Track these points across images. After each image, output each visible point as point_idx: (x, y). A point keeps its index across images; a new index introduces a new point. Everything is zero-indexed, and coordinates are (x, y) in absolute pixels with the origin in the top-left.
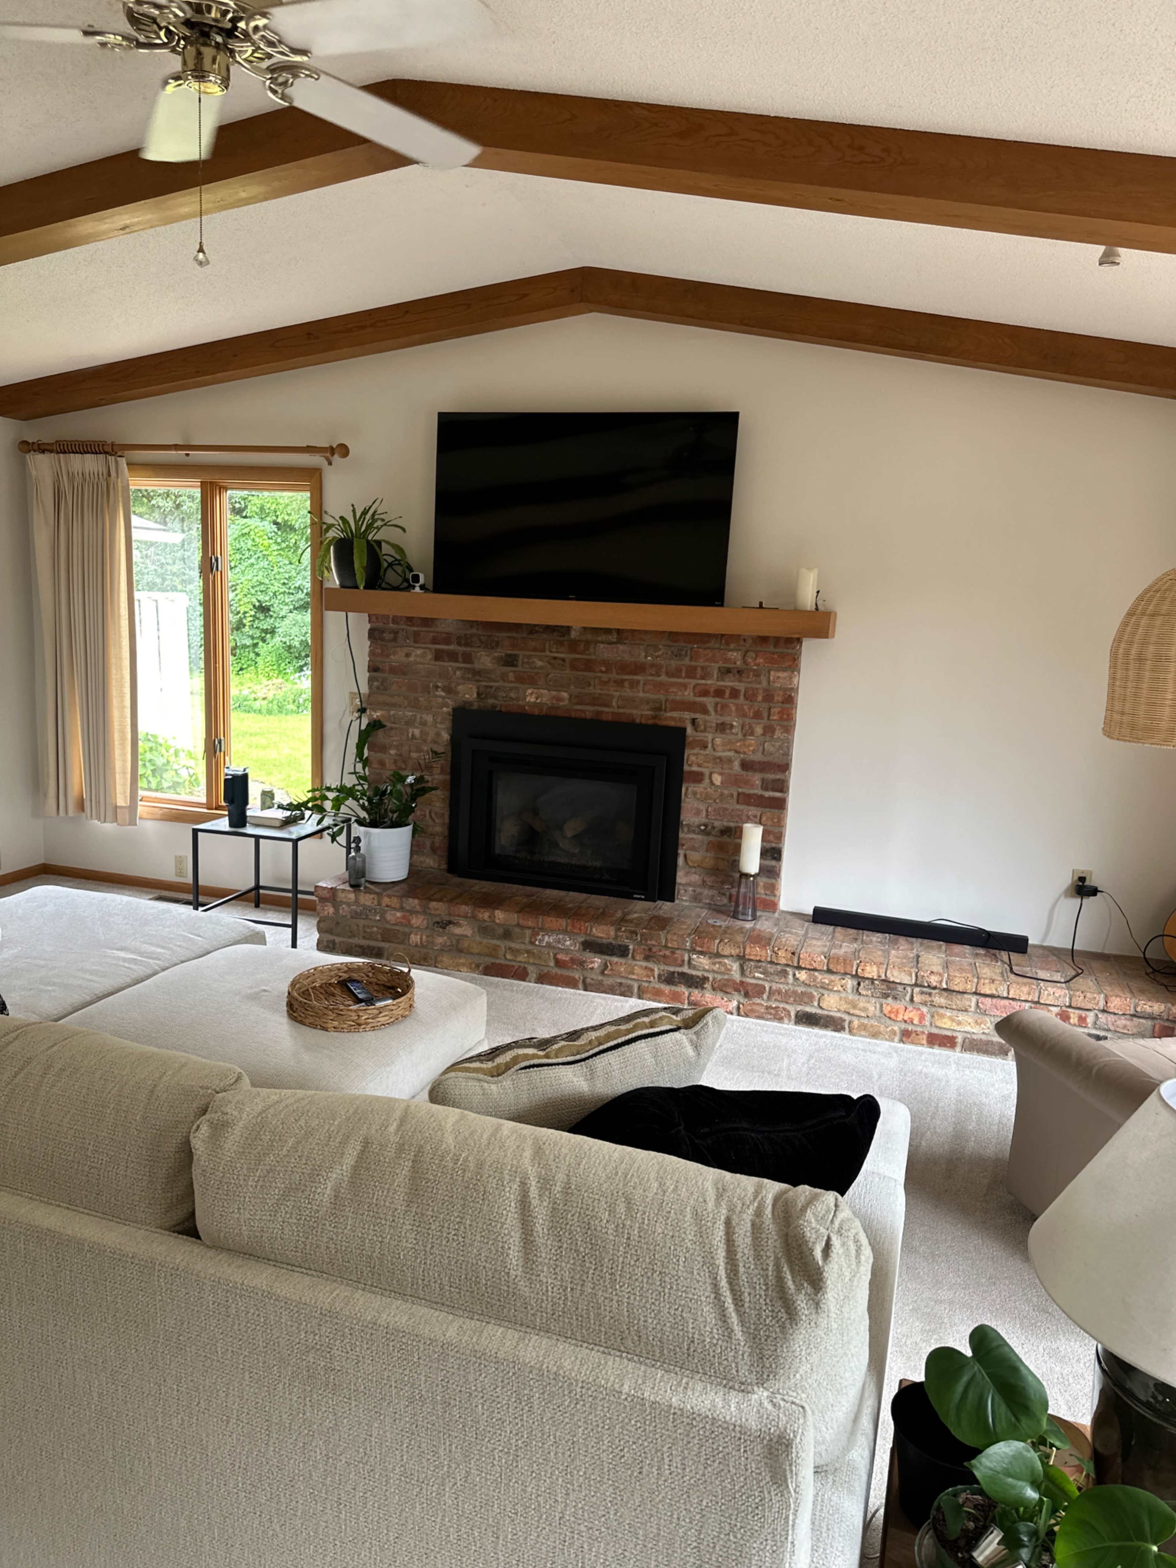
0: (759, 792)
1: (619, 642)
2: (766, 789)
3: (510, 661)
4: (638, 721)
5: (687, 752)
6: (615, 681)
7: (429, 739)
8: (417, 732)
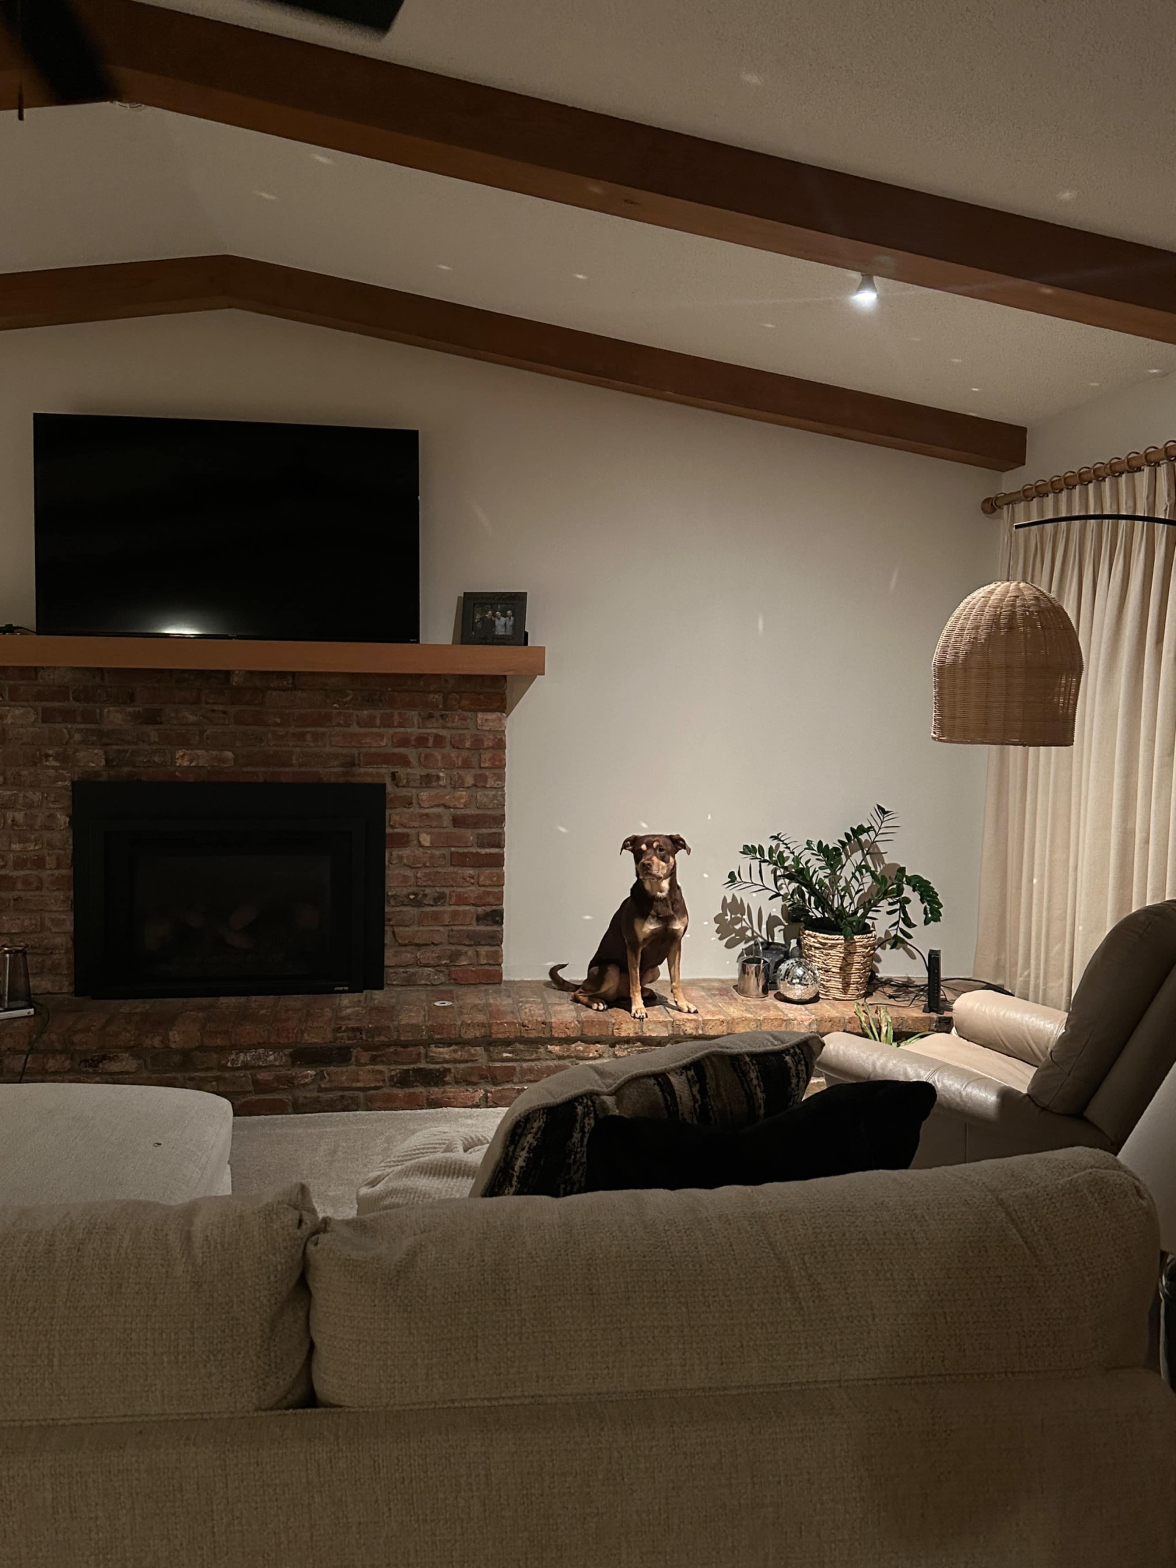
0: (474, 850)
1: (295, 688)
2: (482, 846)
3: (152, 718)
4: (325, 779)
5: (388, 812)
6: (294, 735)
7: (39, 822)
8: (20, 816)
